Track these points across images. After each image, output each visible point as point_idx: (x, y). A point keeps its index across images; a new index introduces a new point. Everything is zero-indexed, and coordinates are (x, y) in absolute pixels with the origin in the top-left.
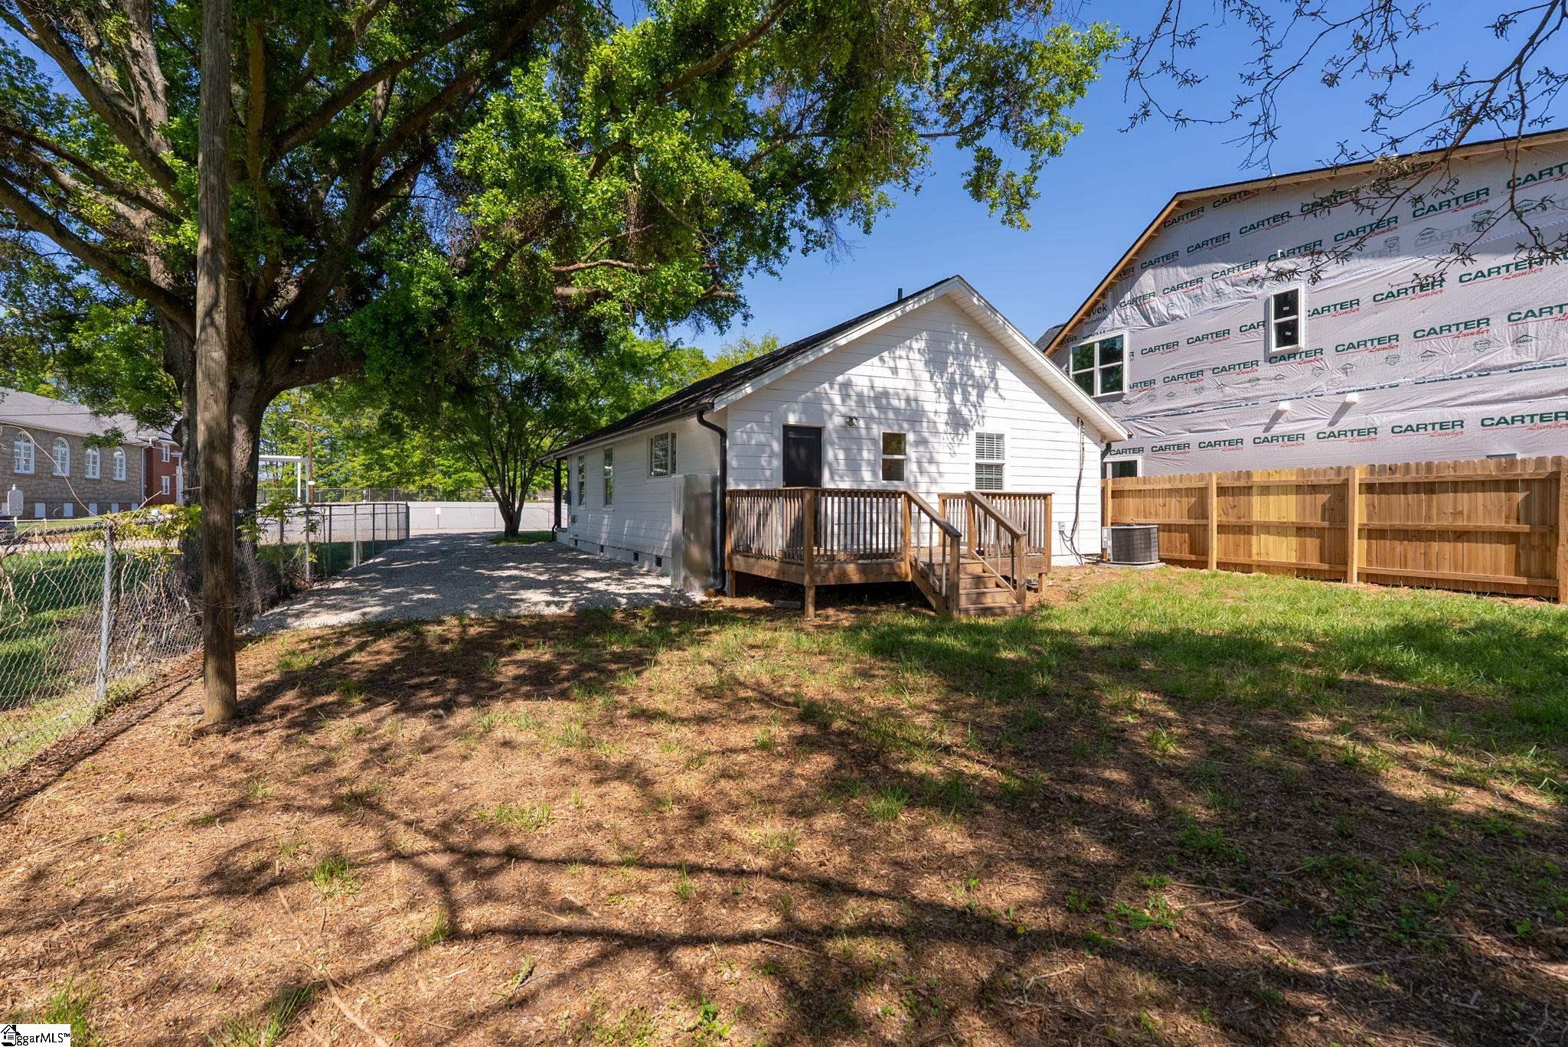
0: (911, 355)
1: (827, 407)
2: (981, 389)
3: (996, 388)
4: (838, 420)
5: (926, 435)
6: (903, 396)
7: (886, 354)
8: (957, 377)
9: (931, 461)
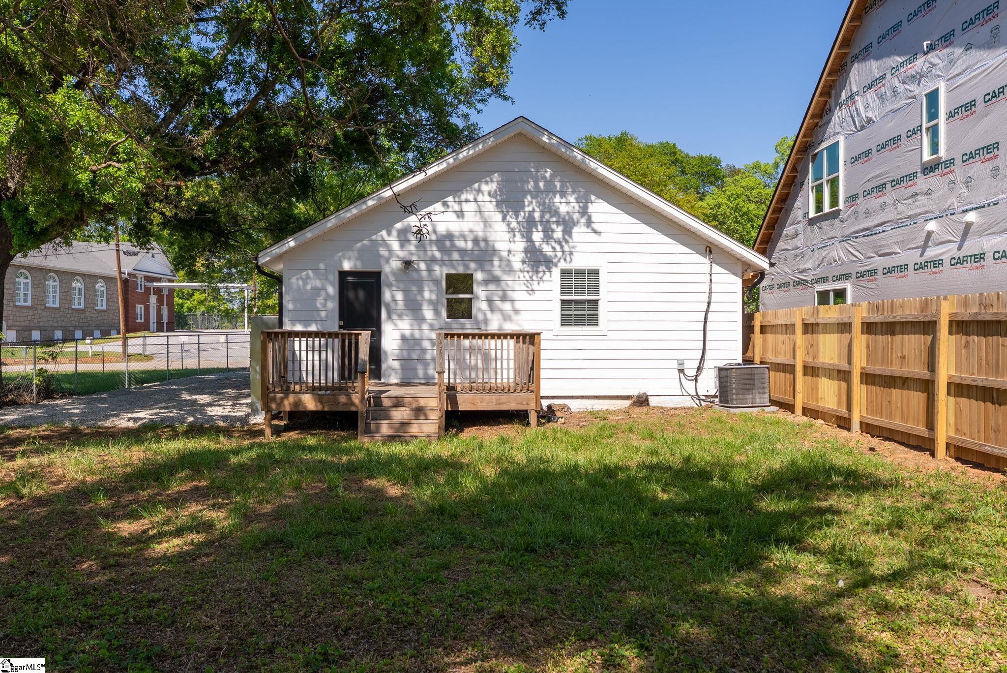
0: (480, 198)
1: (384, 253)
2: (568, 225)
3: (589, 223)
4: (396, 264)
5: (498, 273)
6: (470, 237)
7: (450, 199)
8: (537, 215)
9: (504, 298)
